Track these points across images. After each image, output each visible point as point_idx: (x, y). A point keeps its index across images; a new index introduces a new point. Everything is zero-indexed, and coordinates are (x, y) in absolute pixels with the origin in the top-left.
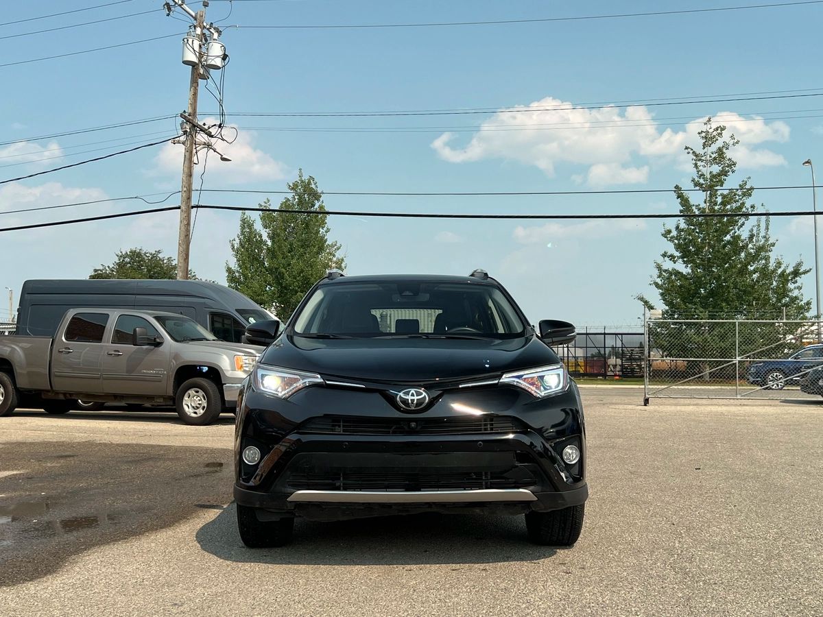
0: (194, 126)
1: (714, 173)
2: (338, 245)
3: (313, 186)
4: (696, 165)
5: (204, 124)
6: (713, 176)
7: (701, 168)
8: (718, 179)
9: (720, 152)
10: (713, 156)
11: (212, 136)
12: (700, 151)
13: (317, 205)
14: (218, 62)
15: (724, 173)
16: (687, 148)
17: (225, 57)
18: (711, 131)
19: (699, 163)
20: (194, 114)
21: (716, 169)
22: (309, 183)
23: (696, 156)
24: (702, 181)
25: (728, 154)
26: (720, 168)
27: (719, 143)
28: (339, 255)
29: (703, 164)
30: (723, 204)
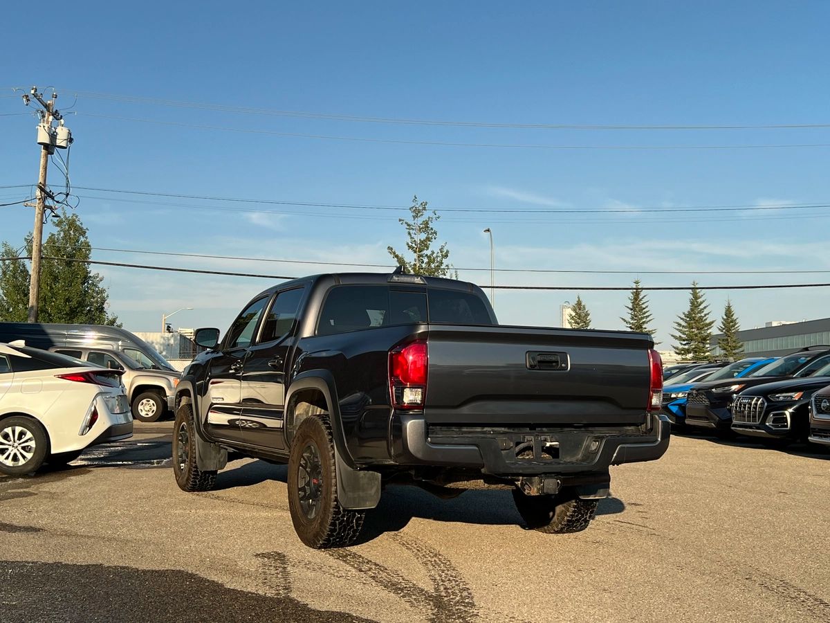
0: (45, 192)
1: (422, 240)
2: (100, 276)
3: (78, 223)
4: (409, 233)
5: (50, 191)
6: (422, 242)
7: (413, 235)
8: (424, 244)
9: (426, 223)
10: (421, 226)
11: (58, 202)
12: (411, 222)
13: (82, 239)
14: (64, 144)
15: (428, 239)
16: (400, 220)
17: (70, 140)
18: (417, 206)
19: (411, 231)
20: (44, 185)
21: (423, 236)
22: (74, 221)
23: (409, 225)
24: (414, 245)
25: (431, 225)
26: (426, 235)
27: (425, 218)
28: (101, 285)
29: (414, 231)
30: (429, 263)
